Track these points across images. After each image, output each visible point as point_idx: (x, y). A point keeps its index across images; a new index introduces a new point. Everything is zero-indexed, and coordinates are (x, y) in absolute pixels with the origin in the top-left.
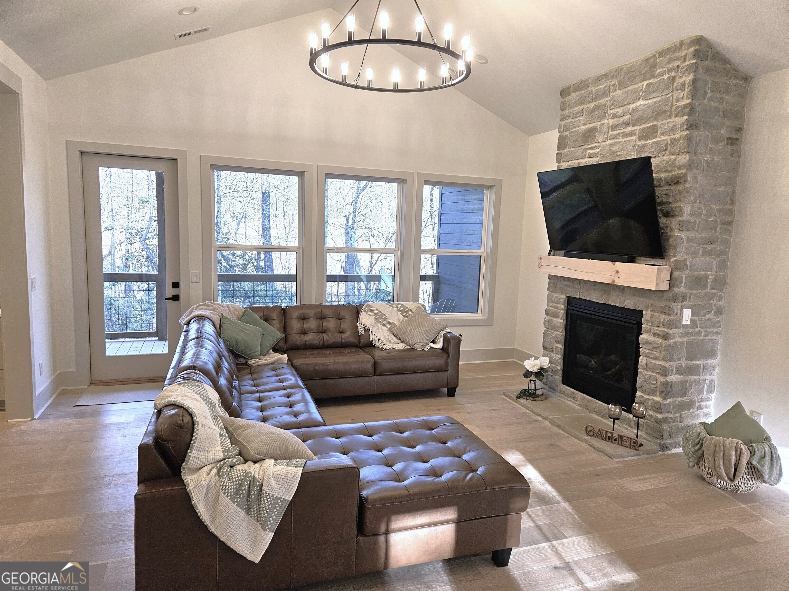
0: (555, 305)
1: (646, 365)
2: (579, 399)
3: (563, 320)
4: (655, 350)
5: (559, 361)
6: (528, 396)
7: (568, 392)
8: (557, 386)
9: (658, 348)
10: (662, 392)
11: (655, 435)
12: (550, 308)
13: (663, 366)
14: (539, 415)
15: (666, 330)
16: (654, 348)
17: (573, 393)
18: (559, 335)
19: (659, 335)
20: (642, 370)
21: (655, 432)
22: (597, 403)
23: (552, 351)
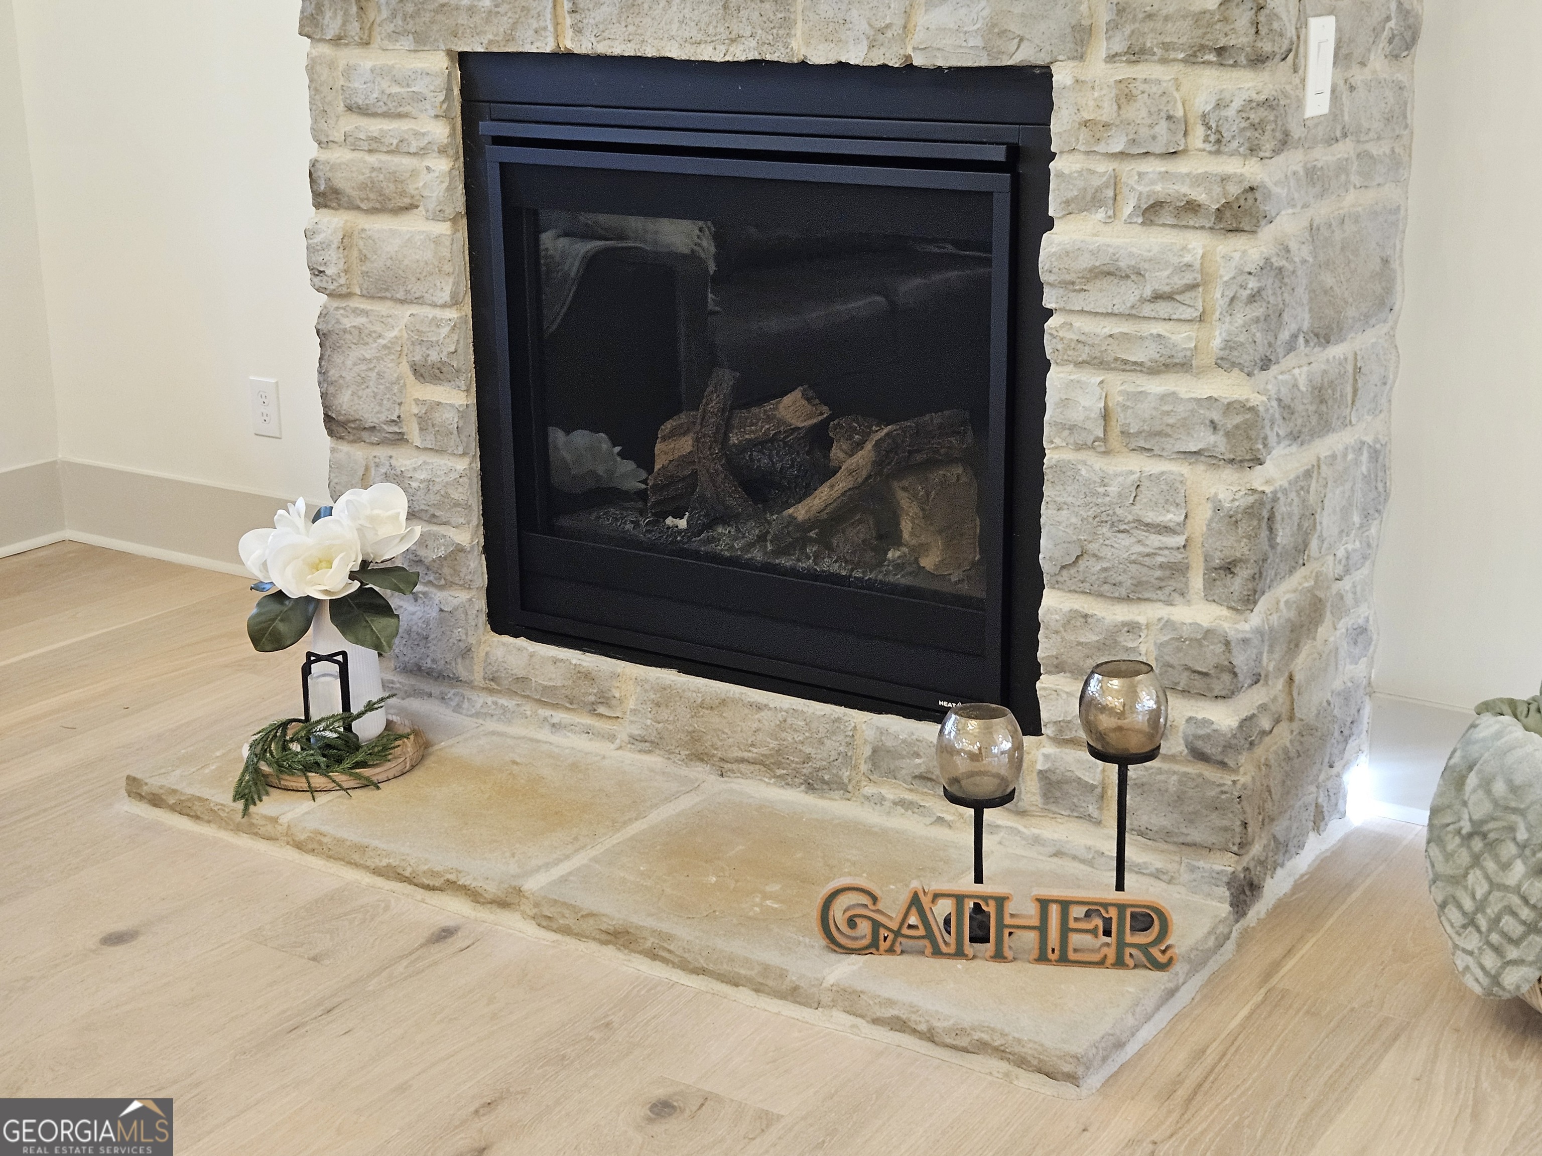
0: (375, 126)
1: (1106, 415)
2: (631, 704)
3: (454, 221)
4: (1164, 309)
5: (458, 494)
6: (315, 767)
7: (551, 676)
8: (466, 653)
9: (1186, 297)
10: (1229, 568)
11: (1196, 835)
12: (340, 155)
13: (1230, 407)
14: (452, 886)
15: (1231, 166)
16: (1157, 297)
17: (588, 676)
18: (437, 323)
19: (1192, 207)
20: (1068, 455)
21: (1191, 819)
22: (759, 708)
23: (400, 439)
